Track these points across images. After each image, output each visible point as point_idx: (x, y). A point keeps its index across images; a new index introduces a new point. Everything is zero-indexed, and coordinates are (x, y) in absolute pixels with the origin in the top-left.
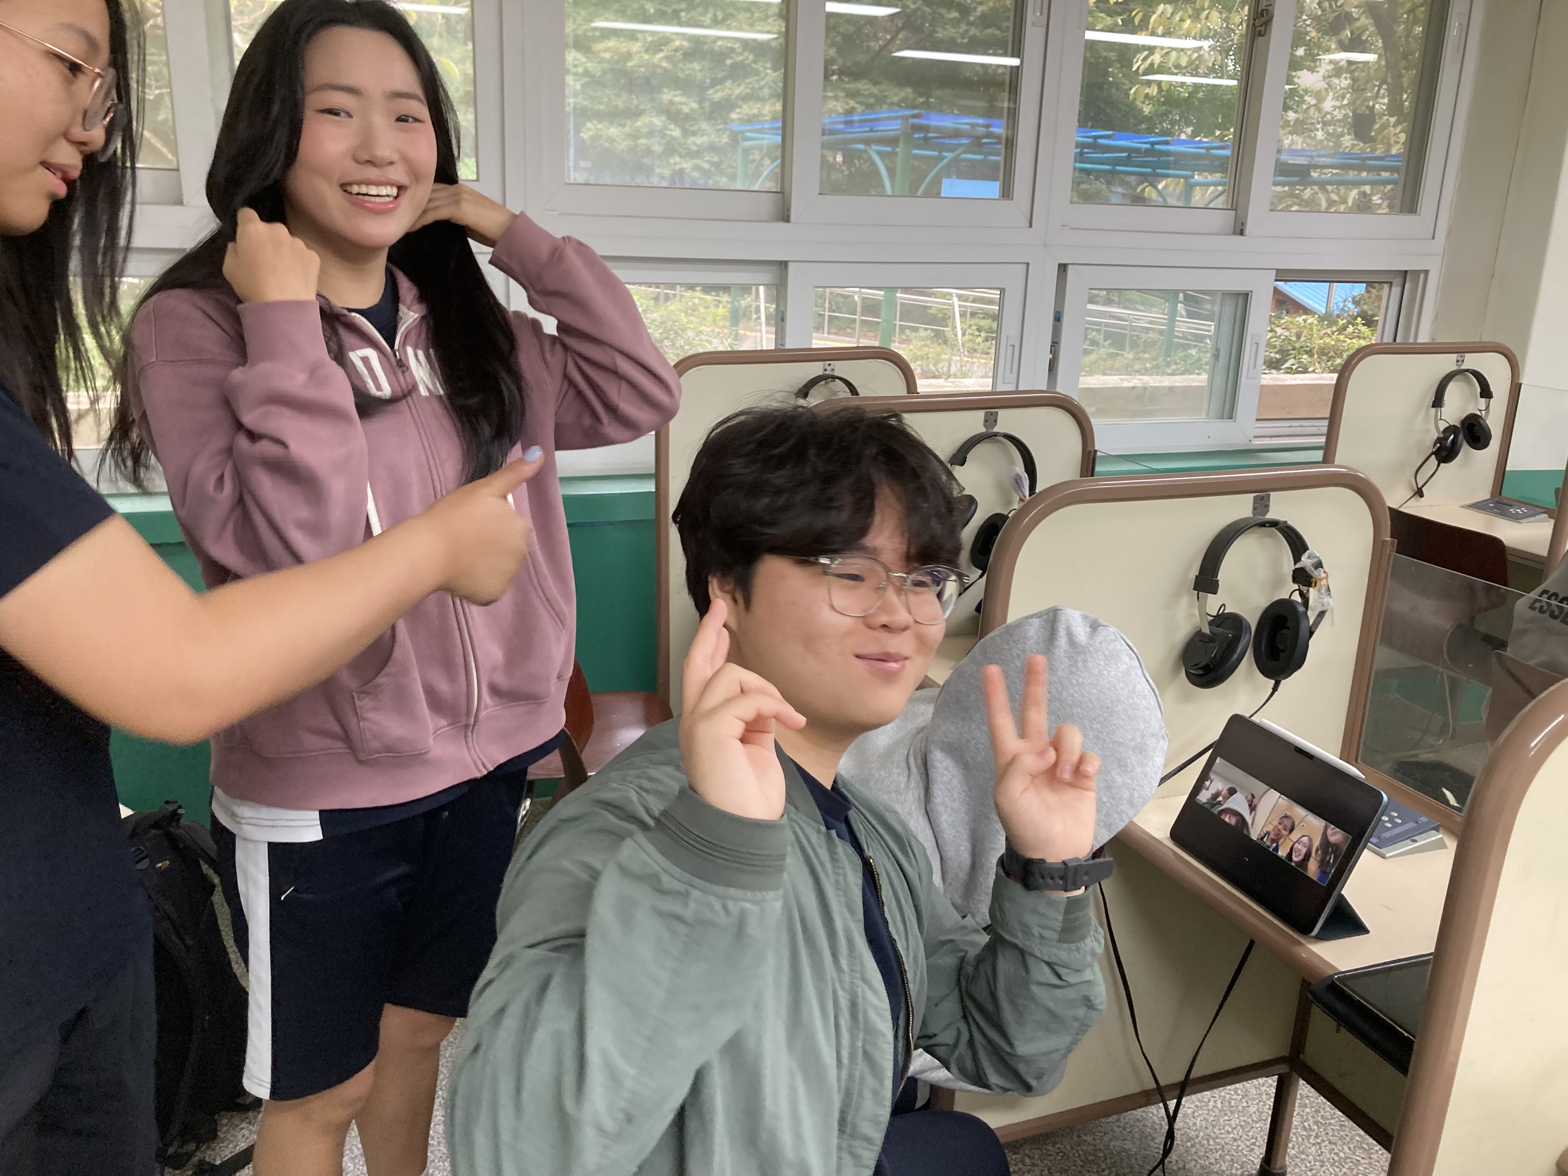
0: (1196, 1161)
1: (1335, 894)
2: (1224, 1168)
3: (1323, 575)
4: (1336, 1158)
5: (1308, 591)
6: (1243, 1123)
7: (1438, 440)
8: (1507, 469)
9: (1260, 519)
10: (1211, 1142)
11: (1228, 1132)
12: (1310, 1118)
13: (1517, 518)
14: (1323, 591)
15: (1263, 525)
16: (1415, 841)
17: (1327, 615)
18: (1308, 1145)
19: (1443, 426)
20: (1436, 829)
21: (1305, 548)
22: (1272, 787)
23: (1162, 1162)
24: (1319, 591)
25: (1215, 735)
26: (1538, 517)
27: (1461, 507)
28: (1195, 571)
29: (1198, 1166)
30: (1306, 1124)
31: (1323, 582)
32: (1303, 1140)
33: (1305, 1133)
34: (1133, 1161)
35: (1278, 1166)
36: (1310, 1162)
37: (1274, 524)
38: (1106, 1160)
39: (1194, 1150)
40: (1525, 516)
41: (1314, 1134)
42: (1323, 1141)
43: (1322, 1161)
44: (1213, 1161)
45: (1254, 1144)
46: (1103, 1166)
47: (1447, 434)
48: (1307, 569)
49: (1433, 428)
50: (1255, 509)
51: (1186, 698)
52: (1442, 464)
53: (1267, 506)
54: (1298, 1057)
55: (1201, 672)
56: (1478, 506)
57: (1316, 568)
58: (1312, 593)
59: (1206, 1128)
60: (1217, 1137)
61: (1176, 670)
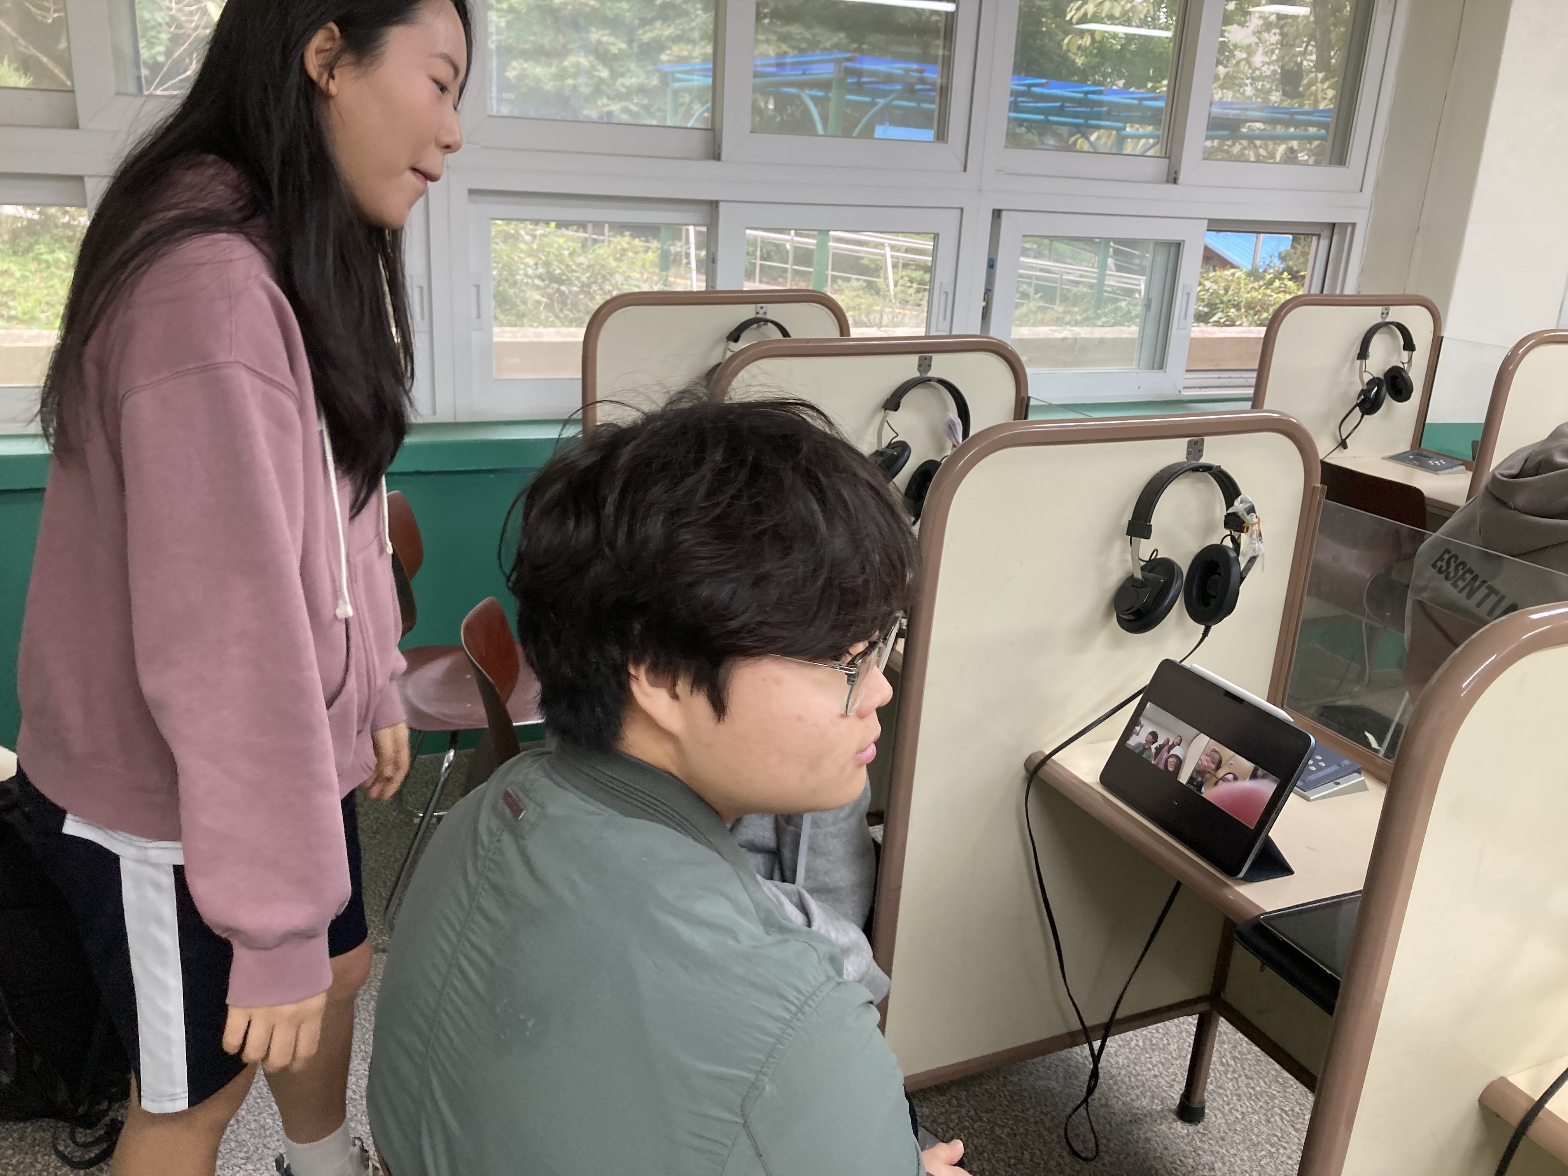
0: (1118, 1098)
1: (1263, 835)
2: (1144, 1103)
3: (1255, 520)
4: (1252, 1092)
5: (1240, 536)
6: (1163, 1060)
7: (1363, 392)
8: (1427, 422)
9: (1194, 463)
10: (1133, 1079)
11: (1149, 1069)
12: (1227, 1053)
13: (1435, 470)
14: (1255, 536)
15: (1196, 469)
16: (1338, 784)
17: (1258, 560)
18: (1225, 1079)
19: (1367, 378)
20: (1359, 771)
21: (1238, 493)
22: (1201, 731)
23: (1086, 1100)
24: (1251, 536)
25: (1145, 678)
26: (1455, 469)
27: (1383, 458)
28: (1128, 516)
29: (1120, 1103)
30: (1224, 1060)
31: (1255, 527)
32: (1220, 1074)
33: (1223, 1069)
34: (1057, 1099)
35: (1197, 1100)
36: (1227, 1097)
37: (1208, 469)
38: (1030, 1098)
39: (1116, 1087)
40: (1443, 468)
41: (1231, 1069)
42: (1240, 1076)
43: (1239, 1096)
44: (1134, 1097)
45: (1174, 1080)
46: (1028, 1105)
47: (1371, 386)
48: (1240, 514)
49: (1357, 379)
50: (1189, 453)
51: (1117, 644)
52: (1366, 416)
53: (1201, 451)
54: (1219, 995)
55: (1131, 617)
56: (1399, 458)
57: (1248, 514)
58: (1244, 538)
59: (1128, 1066)
60: (1139, 1074)
61: (1108, 615)
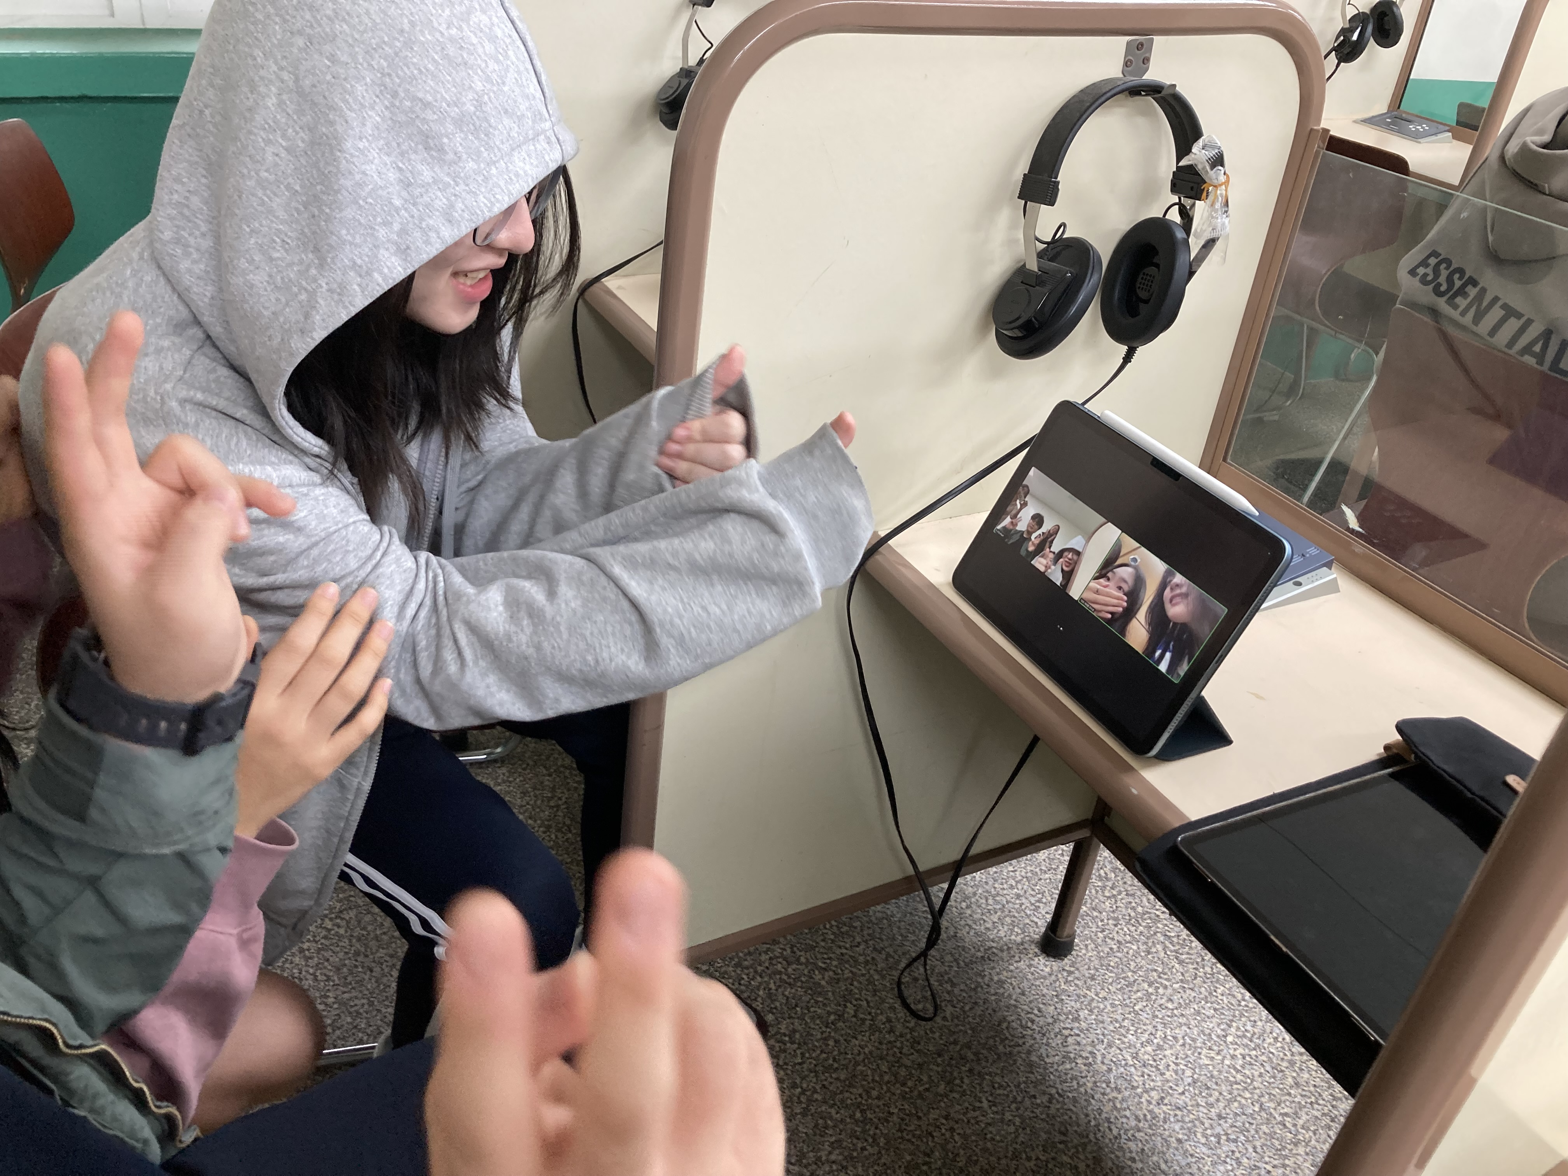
1: (1193, 695)
3: (1222, 178)
5: (1193, 205)
7: (1343, 31)
8: (1411, 77)
9: (1133, 80)
13: (1416, 137)
14: (1218, 205)
15: (1135, 91)
16: (1299, 584)
17: (1218, 244)
19: (1351, 12)
20: (1329, 565)
21: (1197, 134)
22: (1110, 519)
23: (924, 954)
24: (1212, 205)
25: (1033, 426)
26: (1440, 136)
27: (1355, 122)
28: (1023, 166)
31: (1221, 191)
35: (1065, 934)
37: (1154, 90)
40: (1426, 135)
47: (1354, 25)
48: (1200, 167)
50: (1127, 64)
51: (995, 373)
52: (1342, 64)
53: (1146, 60)
54: (1102, 819)
55: (1017, 333)
56: (1372, 121)
57: (1213, 166)
58: (1200, 209)
61: (982, 330)
